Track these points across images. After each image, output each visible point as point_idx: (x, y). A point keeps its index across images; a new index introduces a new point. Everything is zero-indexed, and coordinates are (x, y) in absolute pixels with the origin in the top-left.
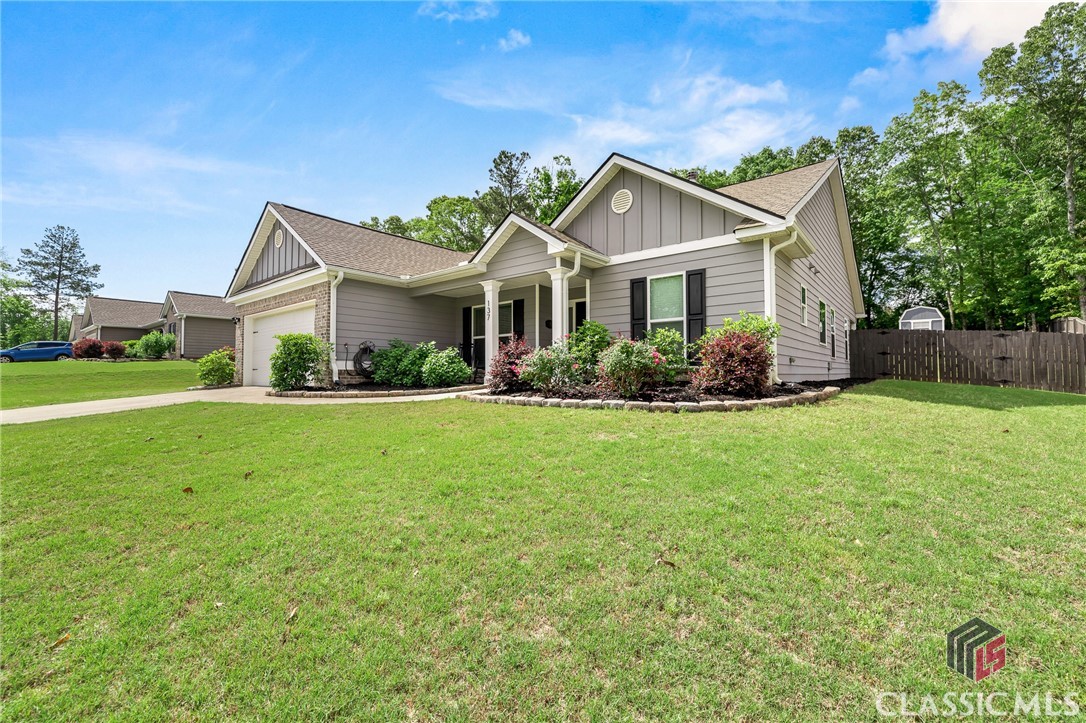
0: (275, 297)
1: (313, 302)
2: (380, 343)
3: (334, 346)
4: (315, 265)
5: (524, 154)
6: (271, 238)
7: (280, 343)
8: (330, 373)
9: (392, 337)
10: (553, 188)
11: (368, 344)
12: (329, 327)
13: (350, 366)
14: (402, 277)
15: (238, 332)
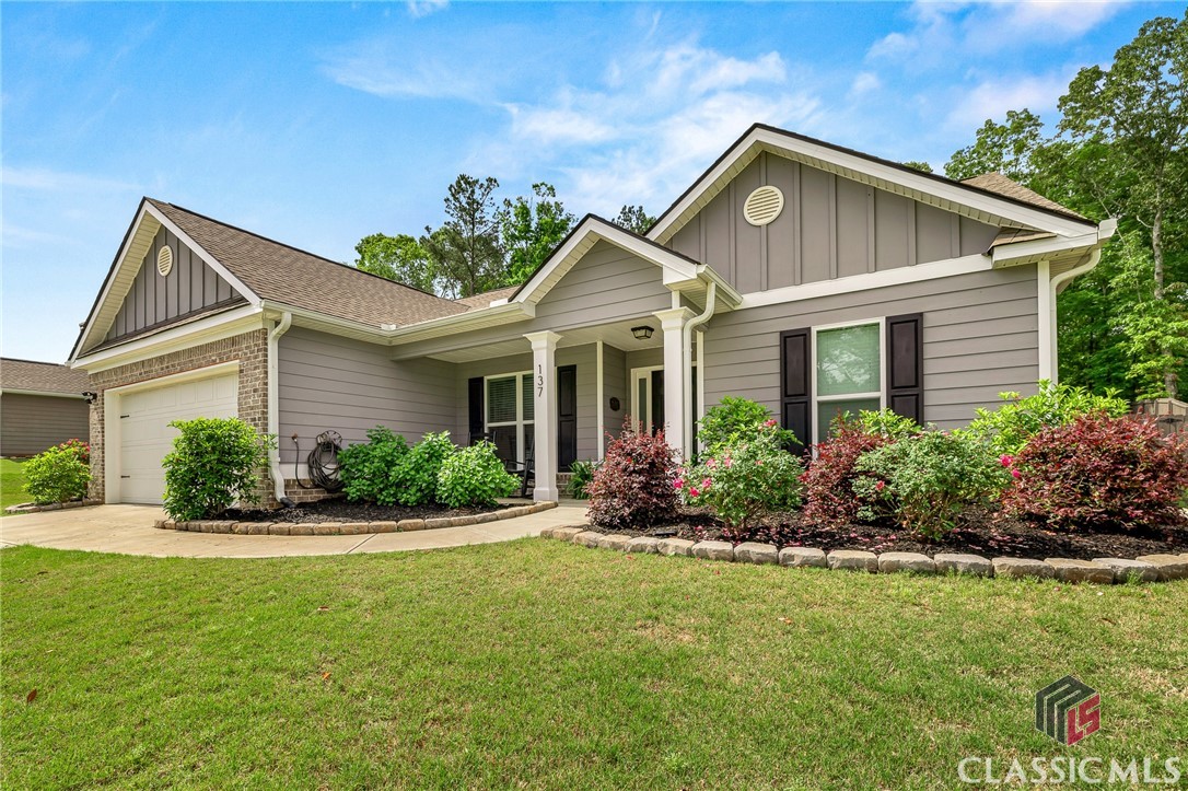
0: (161, 359)
1: (234, 365)
2: (351, 436)
3: (276, 440)
4: (240, 302)
5: (490, 180)
6: (150, 261)
7: (181, 435)
8: (271, 485)
9: (372, 425)
10: (533, 226)
11: (331, 436)
12: (266, 407)
13: (303, 473)
14: (384, 327)
15: (94, 417)
